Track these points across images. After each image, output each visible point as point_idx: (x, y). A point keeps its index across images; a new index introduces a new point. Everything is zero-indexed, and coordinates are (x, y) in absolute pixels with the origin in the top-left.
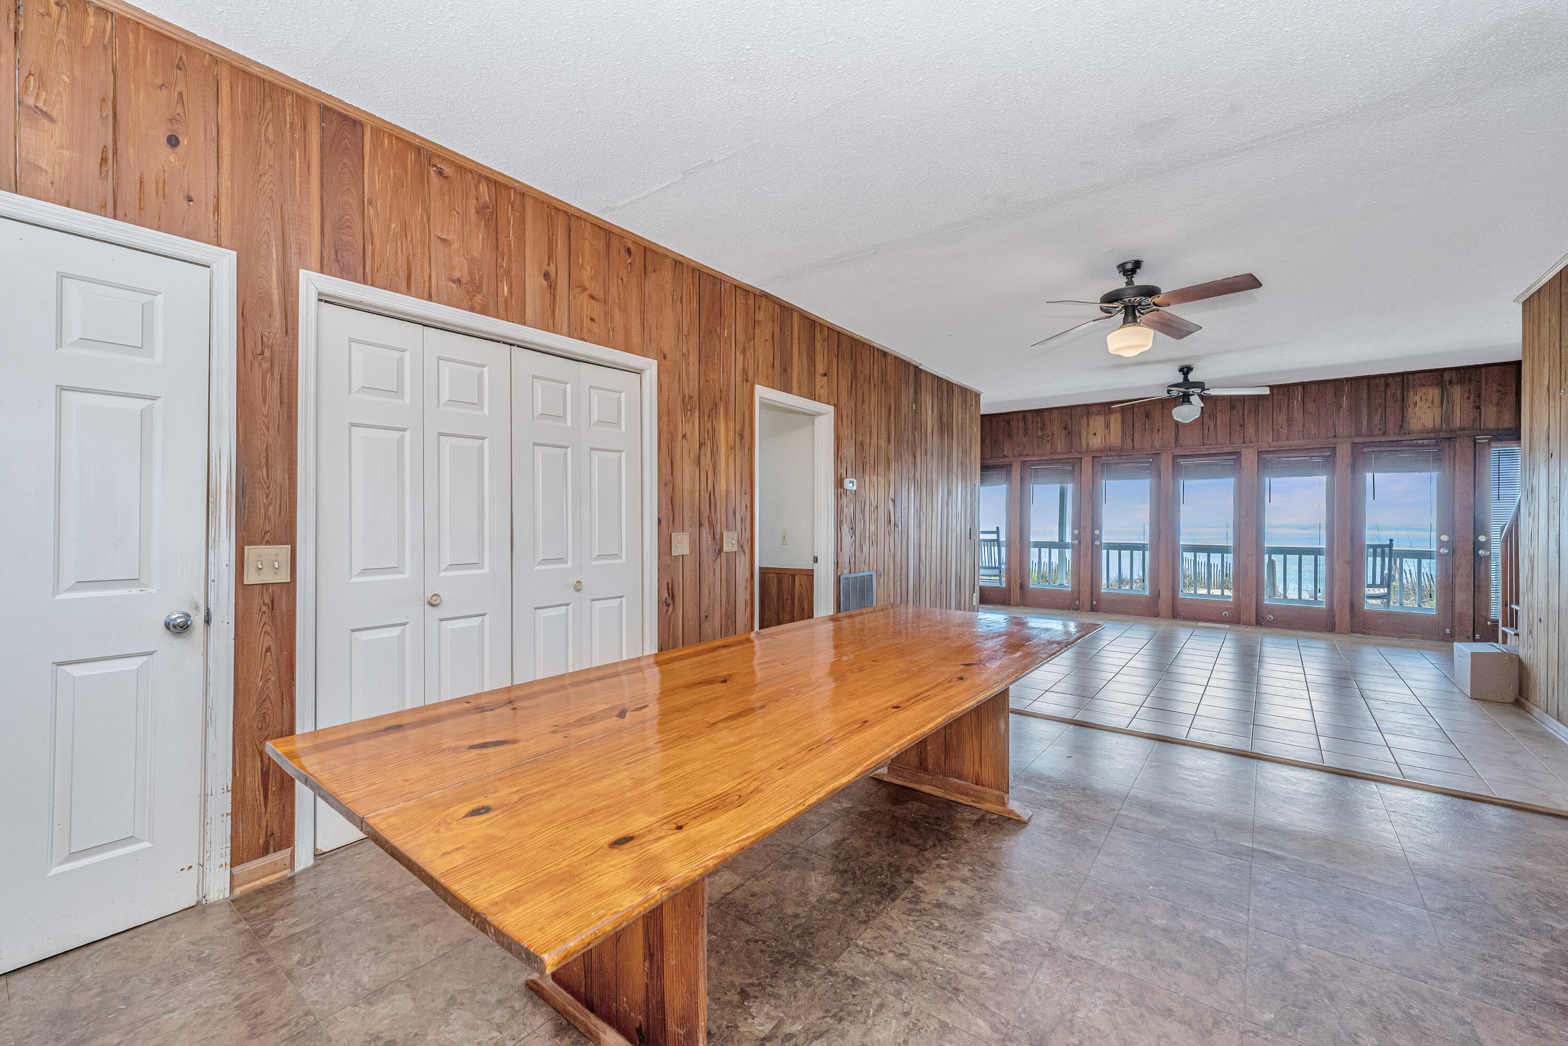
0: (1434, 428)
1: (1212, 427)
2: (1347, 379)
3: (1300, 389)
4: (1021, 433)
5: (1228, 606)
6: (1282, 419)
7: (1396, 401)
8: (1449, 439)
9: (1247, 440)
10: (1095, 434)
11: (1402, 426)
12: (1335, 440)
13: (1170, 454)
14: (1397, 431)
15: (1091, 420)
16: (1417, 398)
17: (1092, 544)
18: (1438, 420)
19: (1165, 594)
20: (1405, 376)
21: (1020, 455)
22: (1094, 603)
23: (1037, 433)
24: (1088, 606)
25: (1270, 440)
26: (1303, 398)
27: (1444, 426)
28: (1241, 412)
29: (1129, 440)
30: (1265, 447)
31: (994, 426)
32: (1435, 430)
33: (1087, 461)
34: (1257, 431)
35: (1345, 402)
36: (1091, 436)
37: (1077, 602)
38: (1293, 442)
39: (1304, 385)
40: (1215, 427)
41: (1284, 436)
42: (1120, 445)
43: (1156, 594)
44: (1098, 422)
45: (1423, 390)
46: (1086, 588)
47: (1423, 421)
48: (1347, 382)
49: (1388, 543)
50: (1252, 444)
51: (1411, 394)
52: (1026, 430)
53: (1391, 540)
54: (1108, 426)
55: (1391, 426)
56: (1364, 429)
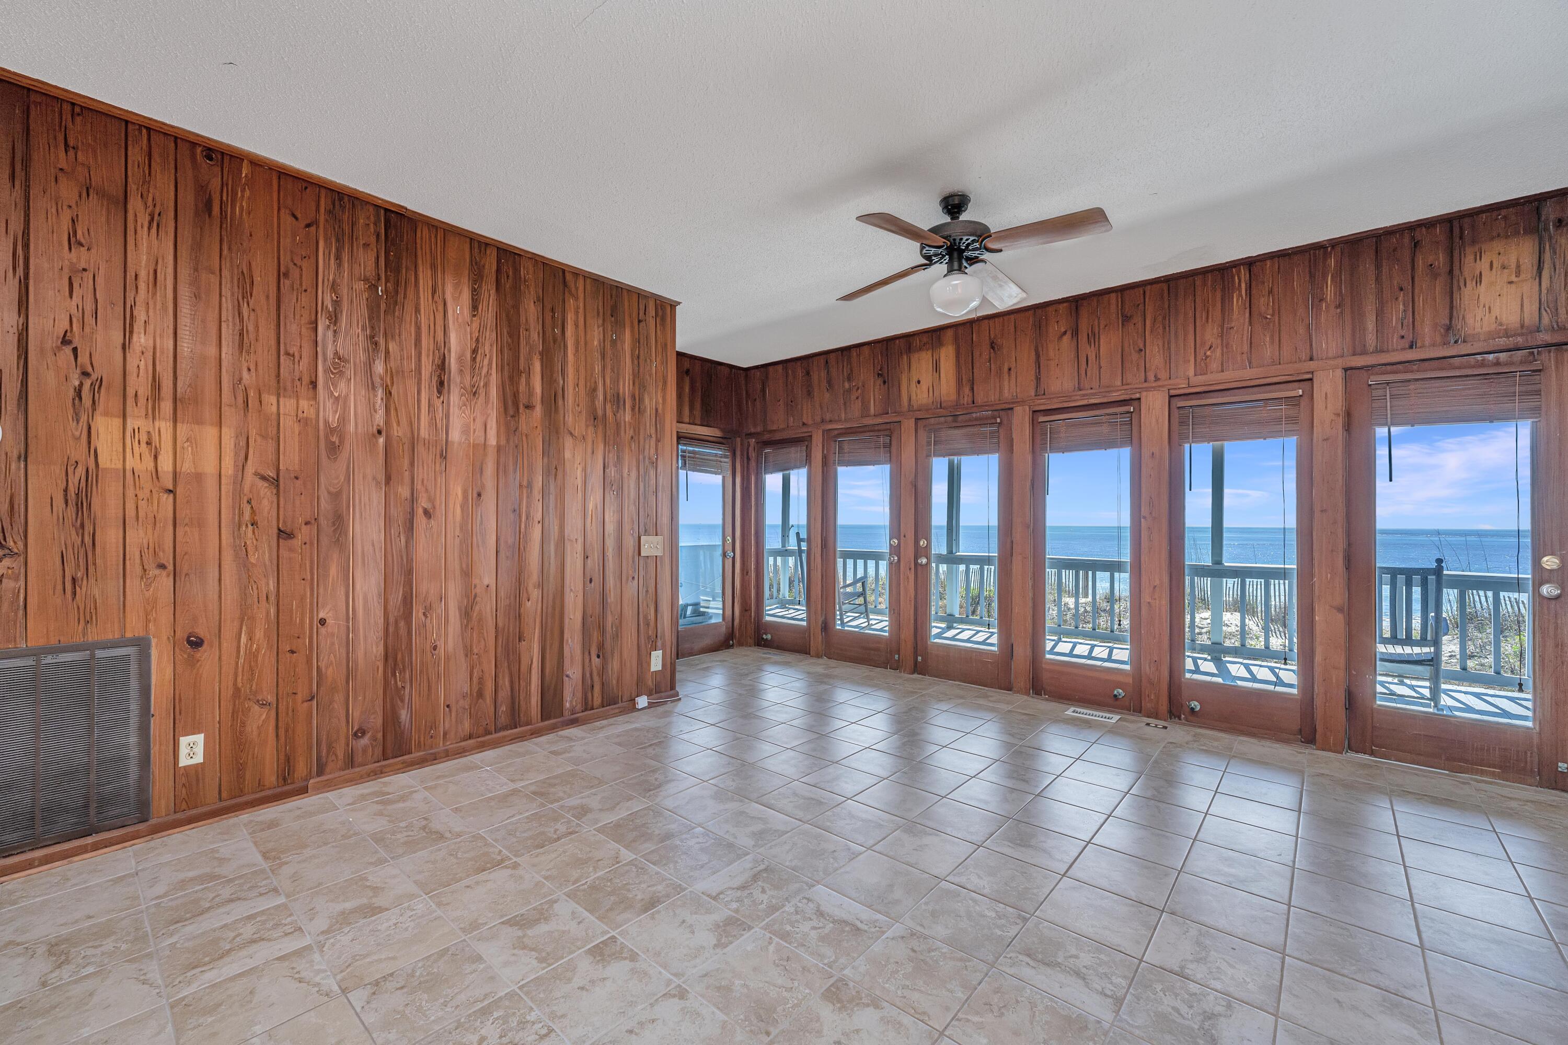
0: (1522, 326)
1: (1092, 357)
2: (1334, 243)
3: (1243, 271)
4: (824, 384)
5: (1121, 679)
6: (1210, 334)
7: (1435, 276)
8: (1559, 345)
9: (1151, 377)
10: (919, 382)
11: (1449, 328)
12: (1312, 365)
13: (1027, 408)
14: (1438, 339)
15: (915, 357)
16: (1483, 265)
17: (916, 564)
18: (1531, 308)
19: (1021, 652)
20: (1456, 224)
21: (823, 421)
22: (920, 658)
23: (843, 386)
24: (910, 663)
25: (1191, 372)
26: (1249, 288)
27: (1546, 320)
28: (1140, 325)
29: (967, 390)
30: (1181, 386)
31: (790, 378)
32: (1524, 329)
33: (908, 425)
34: (1168, 361)
35: (1330, 291)
36: (913, 384)
37: (897, 656)
38: (1232, 375)
39: (1250, 263)
40: (1098, 356)
41: (1214, 365)
42: (953, 397)
43: (1007, 647)
44: (921, 364)
45: (1498, 245)
46: (907, 634)
47: (1496, 311)
48: (1333, 247)
49: (1434, 565)
50: (1160, 383)
51: (1469, 259)
52: (829, 382)
53: (1439, 561)
54: (937, 368)
55: (1426, 330)
56: (1371, 340)
